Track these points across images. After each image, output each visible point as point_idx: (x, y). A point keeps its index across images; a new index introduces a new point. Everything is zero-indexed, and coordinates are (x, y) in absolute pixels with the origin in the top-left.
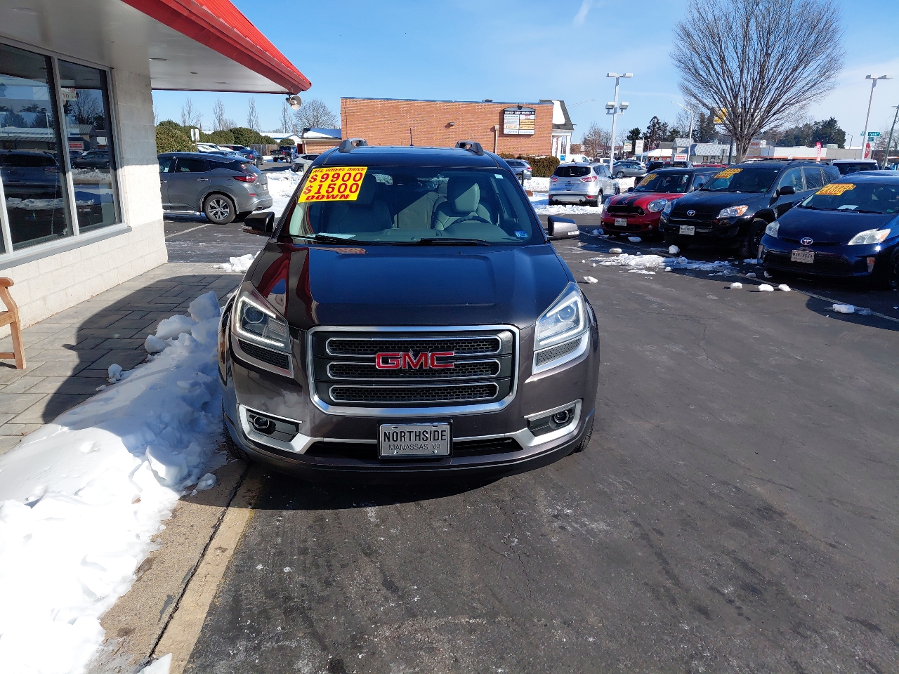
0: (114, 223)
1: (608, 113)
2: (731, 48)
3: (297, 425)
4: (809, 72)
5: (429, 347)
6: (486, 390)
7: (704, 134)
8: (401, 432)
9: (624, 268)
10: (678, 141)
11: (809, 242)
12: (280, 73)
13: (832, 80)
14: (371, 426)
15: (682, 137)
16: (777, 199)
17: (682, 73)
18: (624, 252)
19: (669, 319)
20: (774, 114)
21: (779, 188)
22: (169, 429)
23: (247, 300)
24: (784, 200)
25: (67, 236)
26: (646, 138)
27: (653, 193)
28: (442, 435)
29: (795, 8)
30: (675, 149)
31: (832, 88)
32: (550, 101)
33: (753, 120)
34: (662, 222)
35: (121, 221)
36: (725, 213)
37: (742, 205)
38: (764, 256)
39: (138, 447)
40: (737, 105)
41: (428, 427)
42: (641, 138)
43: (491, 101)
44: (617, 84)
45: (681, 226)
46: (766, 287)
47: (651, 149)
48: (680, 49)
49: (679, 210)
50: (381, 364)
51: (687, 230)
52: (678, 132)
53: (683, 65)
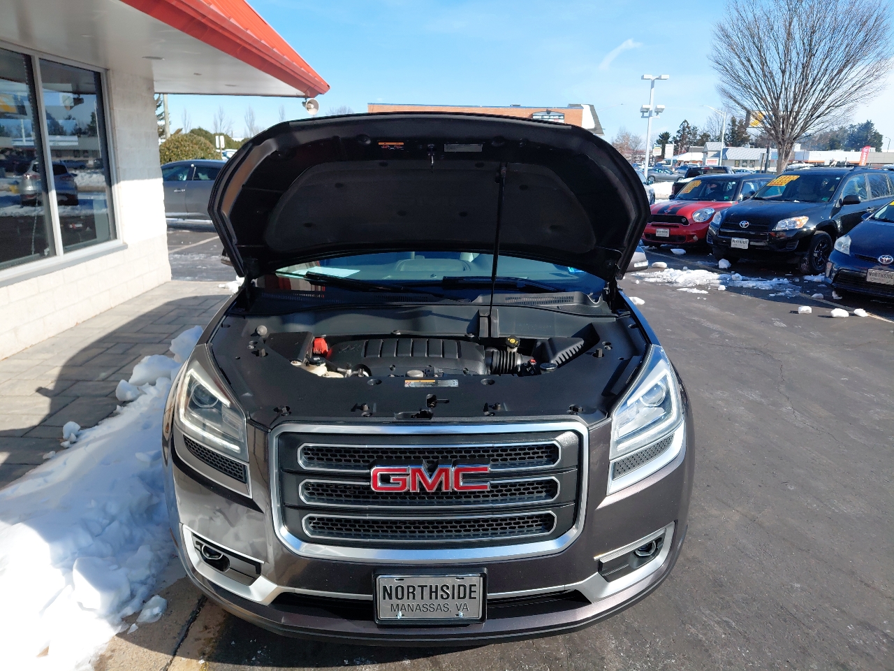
0: (108, 239)
1: (643, 117)
2: (773, 48)
3: (258, 565)
4: (855, 73)
5: (452, 457)
6: (537, 521)
7: (737, 137)
8: (408, 587)
9: (670, 285)
10: (709, 145)
11: (888, 261)
12: (292, 73)
13: (881, 80)
14: (365, 575)
15: (712, 141)
16: (839, 209)
17: (720, 75)
18: (669, 267)
19: (736, 354)
20: (818, 117)
21: (842, 197)
22: (115, 525)
23: (197, 376)
24: (849, 210)
25: (49, 256)
26: (676, 142)
27: (698, 202)
28: (471, 591)
29: (842, 6)
30: (706, 153)
31: (882, 88)
32: (579, 106)
33: (796, 123)
34: (711, 233)
35: (115, 237)
36: (782, 225)
37: (802, 215)
38: (834, 274)
39: (67, 558)
40: (778, 107)
41: (451, 580)
42: (671, 142)
43: (518, 106)
44: (652, 87)
45: (733, 239)
46: (839, 312)
47: (681, 153)
48: (718, 51)
49: (731, 221)
50: (379, 484)
51: (740, 243)
52: (709, 136)
53: (721, 67)
